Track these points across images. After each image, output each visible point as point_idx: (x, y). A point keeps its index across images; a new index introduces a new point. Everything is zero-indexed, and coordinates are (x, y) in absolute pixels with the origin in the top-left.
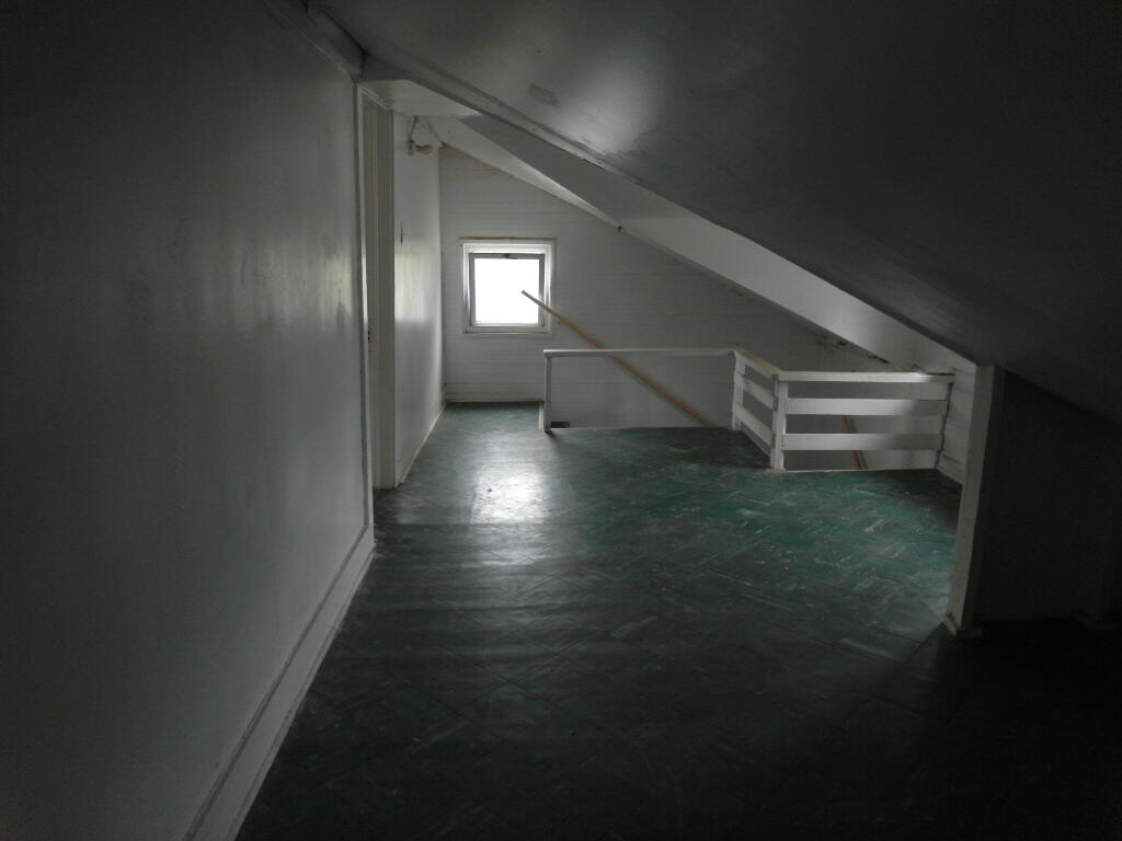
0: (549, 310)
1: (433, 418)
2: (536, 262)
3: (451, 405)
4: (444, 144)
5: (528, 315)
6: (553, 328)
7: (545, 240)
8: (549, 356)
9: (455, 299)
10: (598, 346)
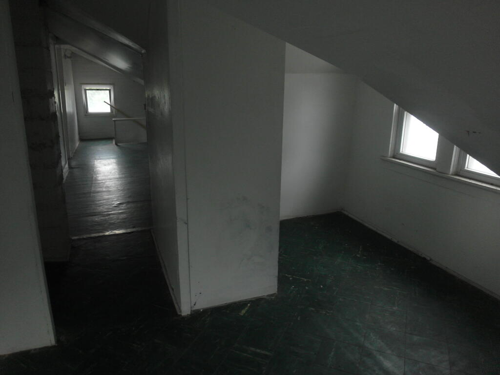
0: (113, 107)
1: (77, 144)
2: (108, 91)
3: (82, 140)
4: (73, 53)
5: (107, 109)
6: (116, 113)
7: (110, 84)
8: (115, 121)
9: (81, 105)
10: (129, 117)
